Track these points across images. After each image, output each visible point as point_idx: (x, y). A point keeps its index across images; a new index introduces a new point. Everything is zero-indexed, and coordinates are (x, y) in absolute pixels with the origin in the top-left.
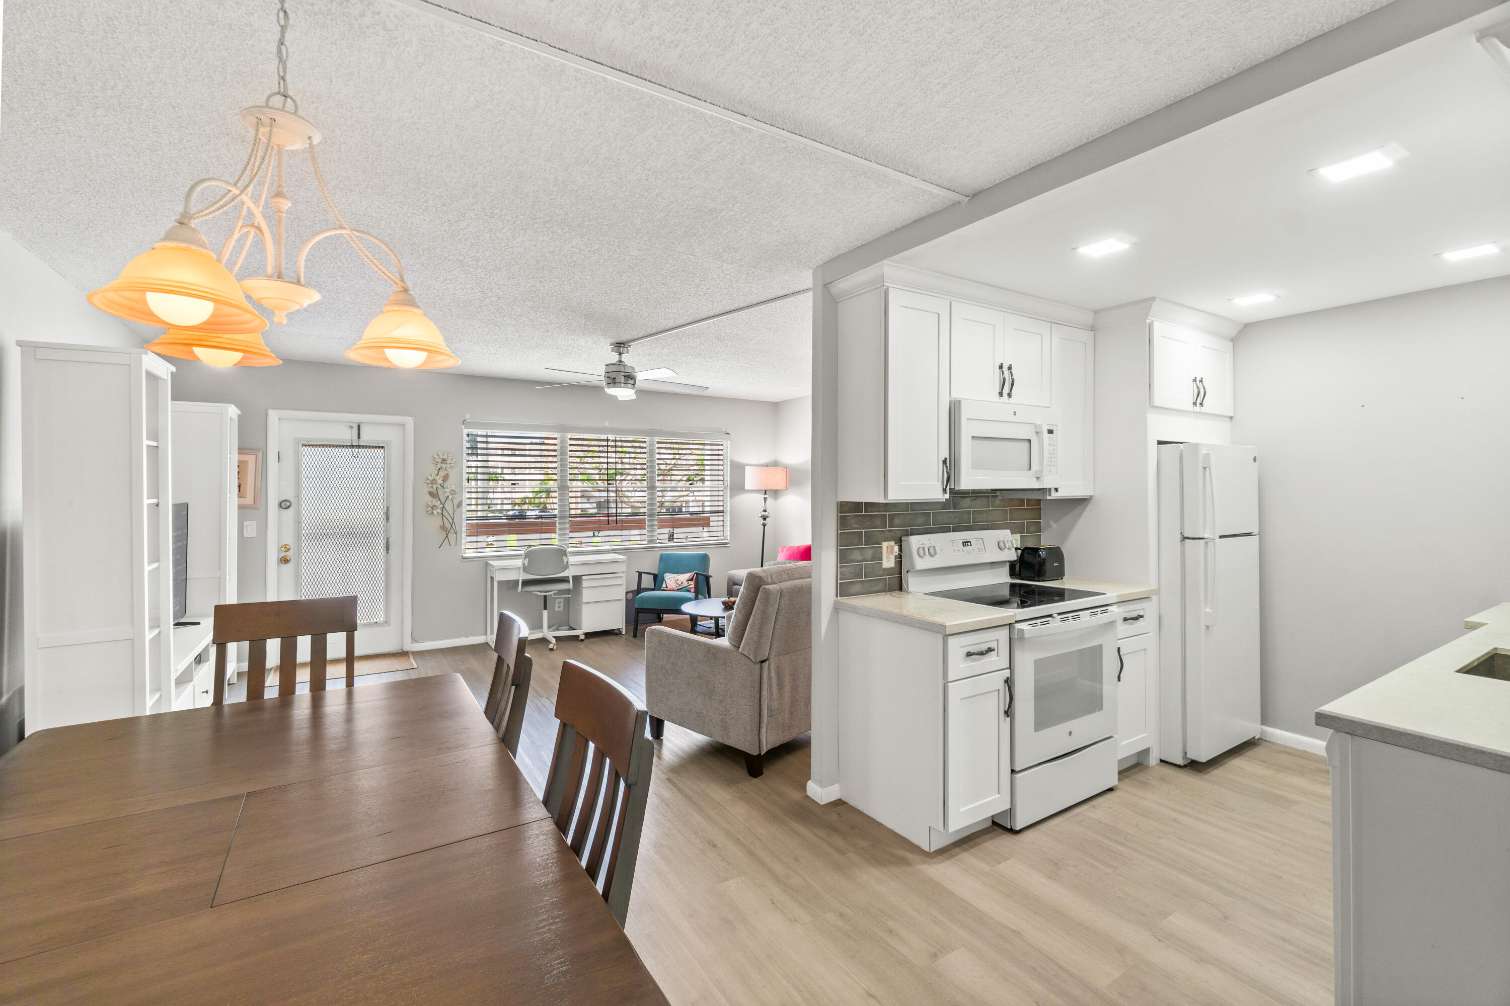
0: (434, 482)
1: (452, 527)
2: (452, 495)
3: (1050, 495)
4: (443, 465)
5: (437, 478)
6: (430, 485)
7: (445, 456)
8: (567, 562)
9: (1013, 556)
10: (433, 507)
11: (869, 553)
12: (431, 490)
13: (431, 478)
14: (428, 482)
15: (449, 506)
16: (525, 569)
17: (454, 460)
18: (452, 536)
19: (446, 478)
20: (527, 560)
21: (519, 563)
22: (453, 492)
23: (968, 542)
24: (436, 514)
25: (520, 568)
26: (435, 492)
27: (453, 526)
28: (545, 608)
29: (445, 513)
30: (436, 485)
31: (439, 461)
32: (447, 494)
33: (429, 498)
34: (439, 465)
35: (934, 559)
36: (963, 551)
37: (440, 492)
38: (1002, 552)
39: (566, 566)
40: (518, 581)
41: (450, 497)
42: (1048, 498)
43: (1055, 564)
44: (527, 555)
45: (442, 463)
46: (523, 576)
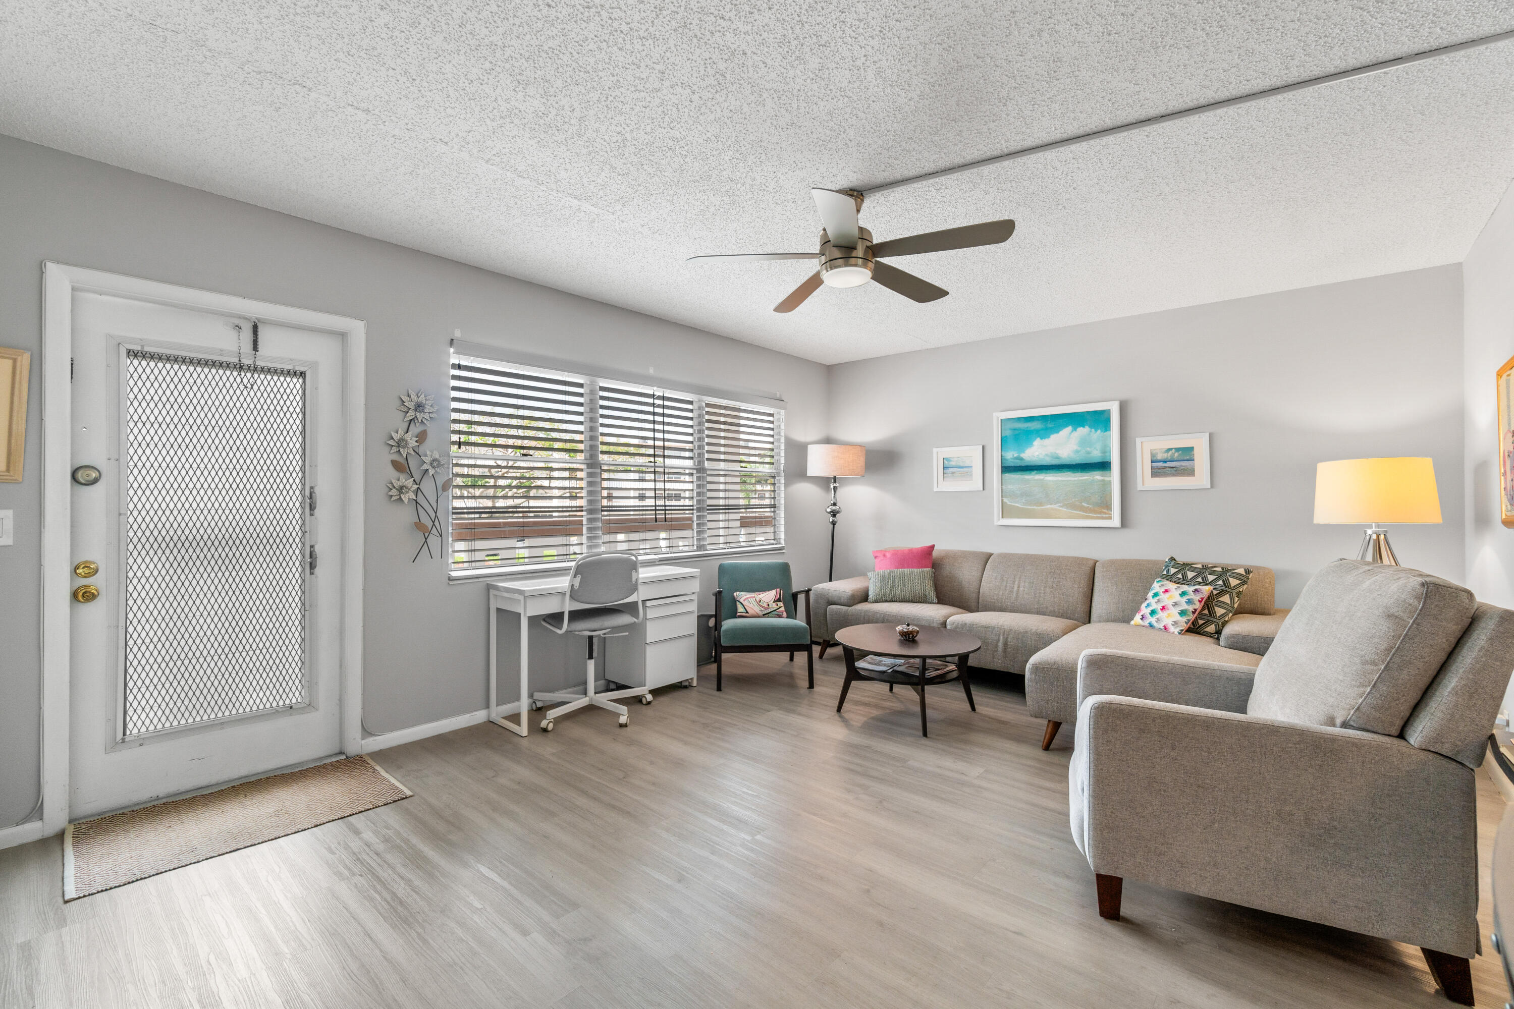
0: (401, 443)
1: (434, 525)
2: (434, 467)
4: (418, 414)
5: (408, 437)
6: (395, 449)
7: (422, 399)
8: (637, 579)
10: (401, 489)
12: (396, 457)
13: (397, 437)
14: (391, 442)
15: (428, 487)
16: (574, 594)
17: (436, 408)
18: (433, 540)
19: (422, 437)
20: (579, 578)
21: (563, 583)
22: (435, 463)
24: (406, 501)
25: (564, 593)
26: (403, 462)
27: (437, 523)
28: (591, 657)
29: (421, 499)
30: (406, 450)
31: (411, 405)
32: (425, 467)
33: (392, 473)
34: (411, 414)
37: (413, 463)
39: (634, 588)
40: (562, 613)
41: (431, 472)
44: (580, 570)
45: (416, 410)
46: (568, 606)
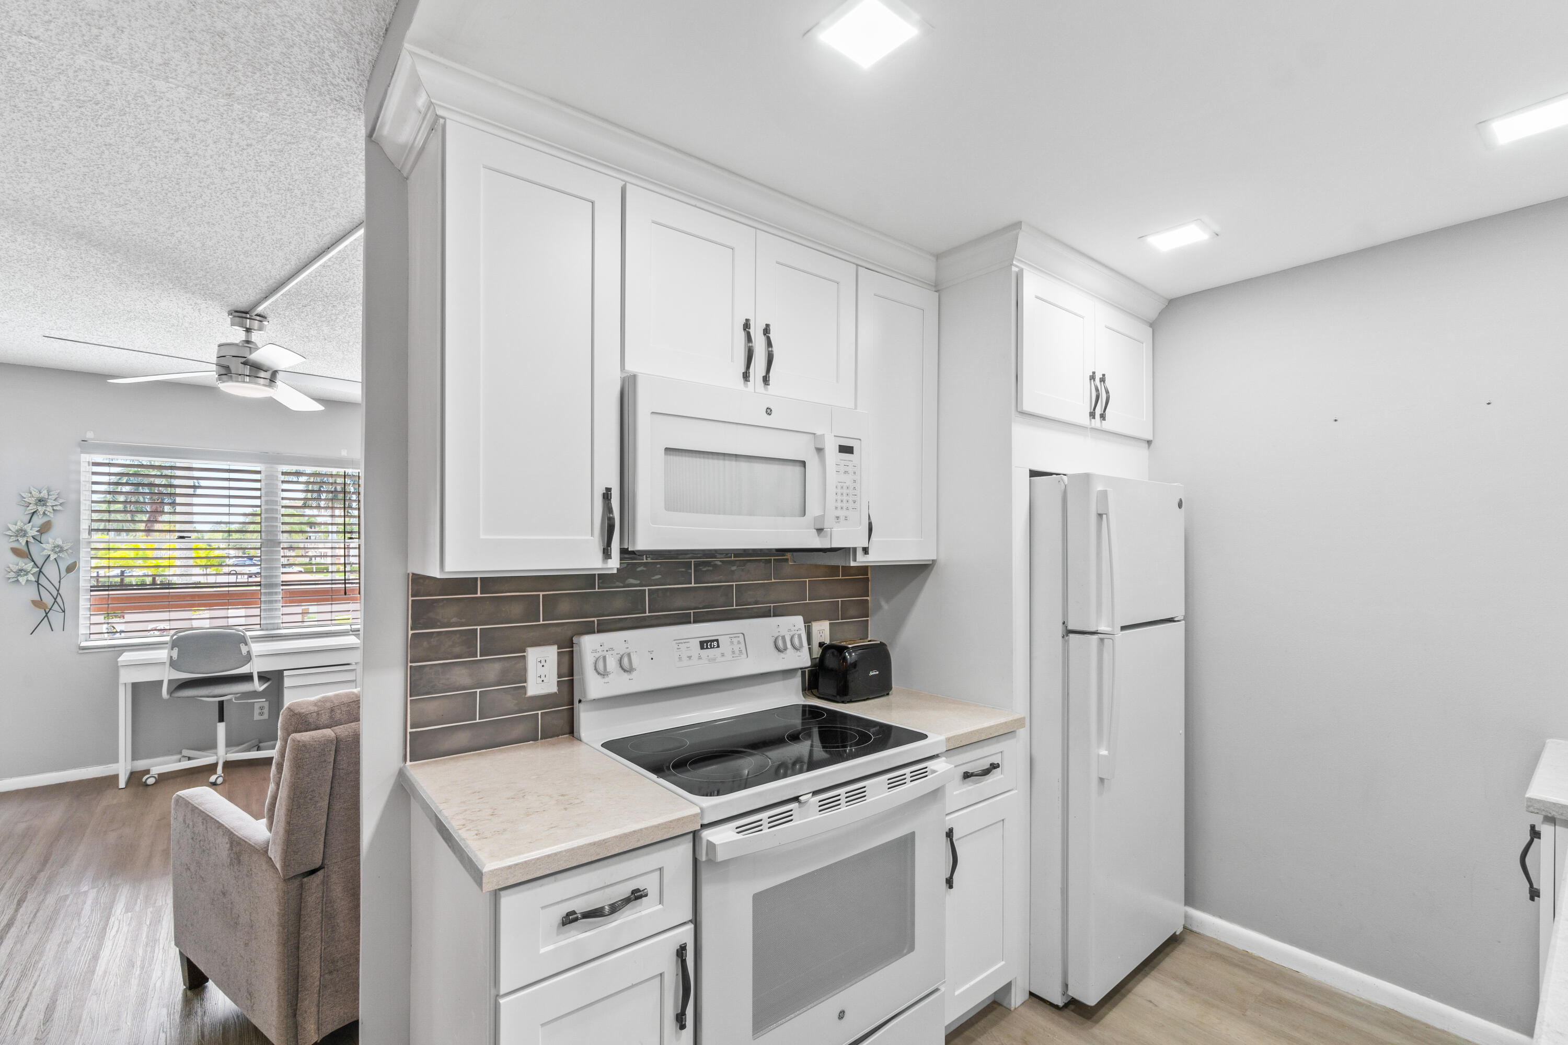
0: (22, 532)
1: (55, 601)
2: (56, 553)
3: (855, 560)
4: (40, 508)
5: (28, 527)
6: (13, 539)
7: (44, 494)
8: (248, 652)
9: (803, 659)
10: (21, 572)
11: (492, 671)
12: (15, 545)
13: (14, 528)
14: (9, 533)
15: (51, 571)
16: (173, 664)
17: (61, 501)
18: (55, 616)
19: (45, 528)
20: (176, 651)
21: (163, 655)
22: (59, 549)
23: (713, 641)
24: (23, 583)
25: (164, 663)
26: (25, 549)
27: (59, 599)
28: (221, 719)
29: (43, 581)
30: (25, 539)
31: (32, 500)
32: (46, 553)
33: (13, 558)
34: (32, 508)
35: (630, 677)
36: (700, 658)
37: (34, 549)
38: (782, 655)
39: (248, 658)
40: (161, 682)
41: (53, 557)
42: (853, 564)
43: (871, 674)
44: (175, 644)
45: (36, 504)
46: (167, 675)
